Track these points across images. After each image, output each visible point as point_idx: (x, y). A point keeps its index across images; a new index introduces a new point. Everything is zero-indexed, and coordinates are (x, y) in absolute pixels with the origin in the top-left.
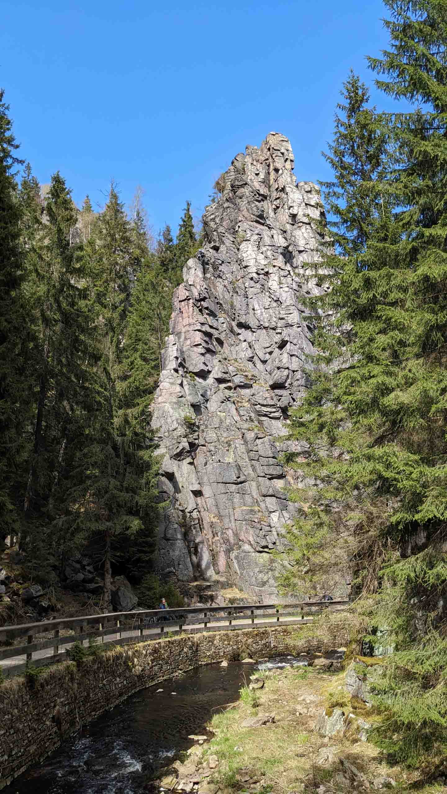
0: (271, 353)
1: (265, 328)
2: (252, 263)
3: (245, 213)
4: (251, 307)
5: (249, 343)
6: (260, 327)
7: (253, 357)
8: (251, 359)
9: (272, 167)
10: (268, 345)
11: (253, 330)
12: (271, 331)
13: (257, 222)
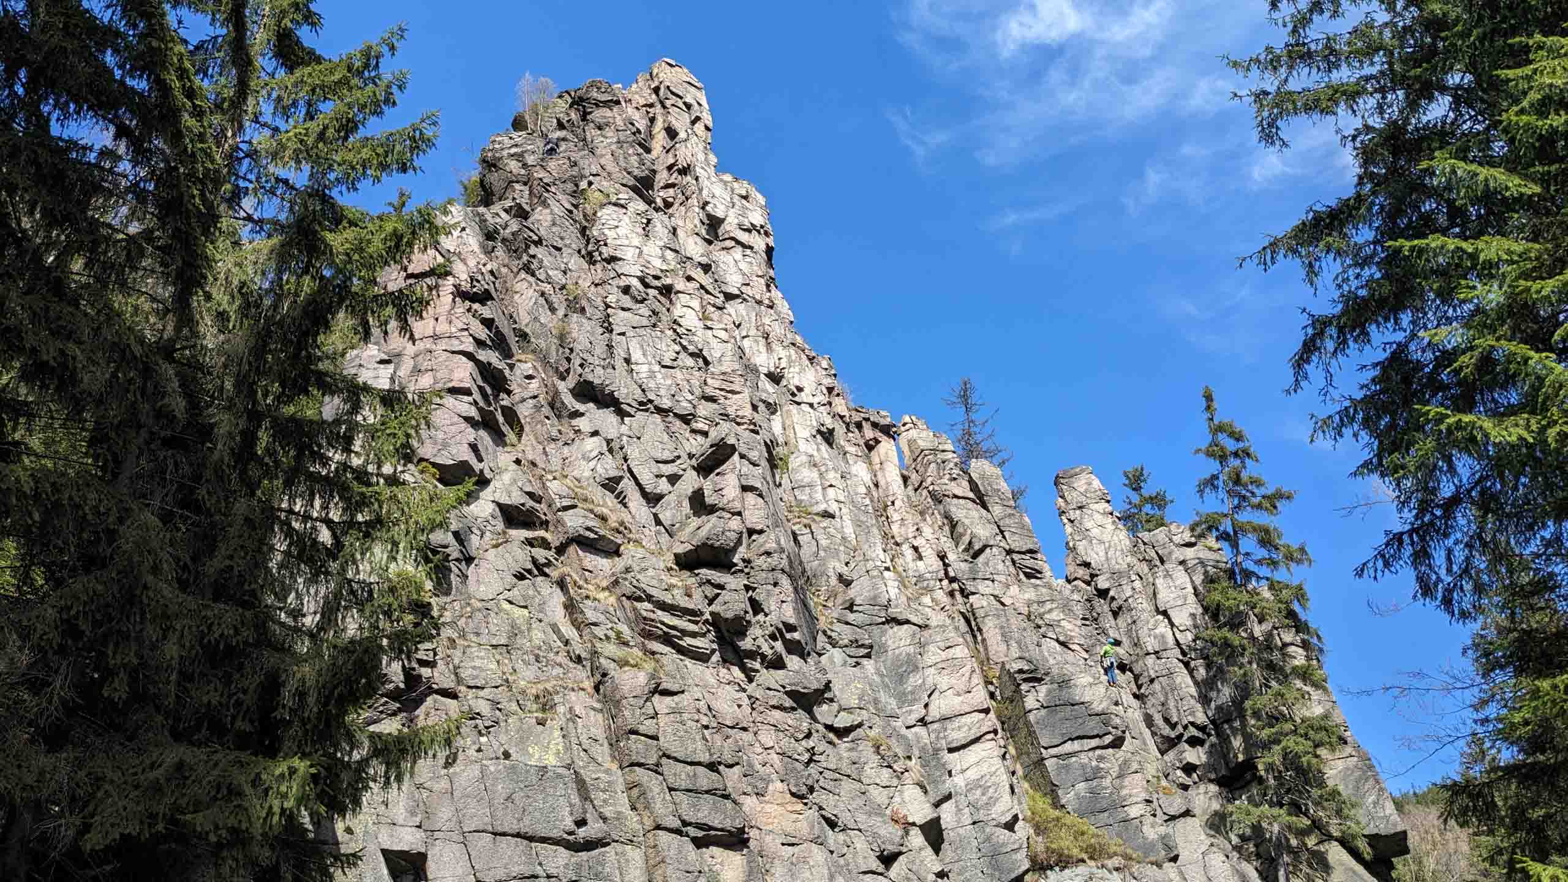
0: (673, 479)
1: (659, 410)
2: (629, 254)
3: (607, 161)
4: (620, 352)
5: (608, 442)
6: (644, 405)
7: (618, 480)
8: (611, 484)
9: (659, 124)
10: (667, 455)
11: (624, 407)
12: (678, 423)
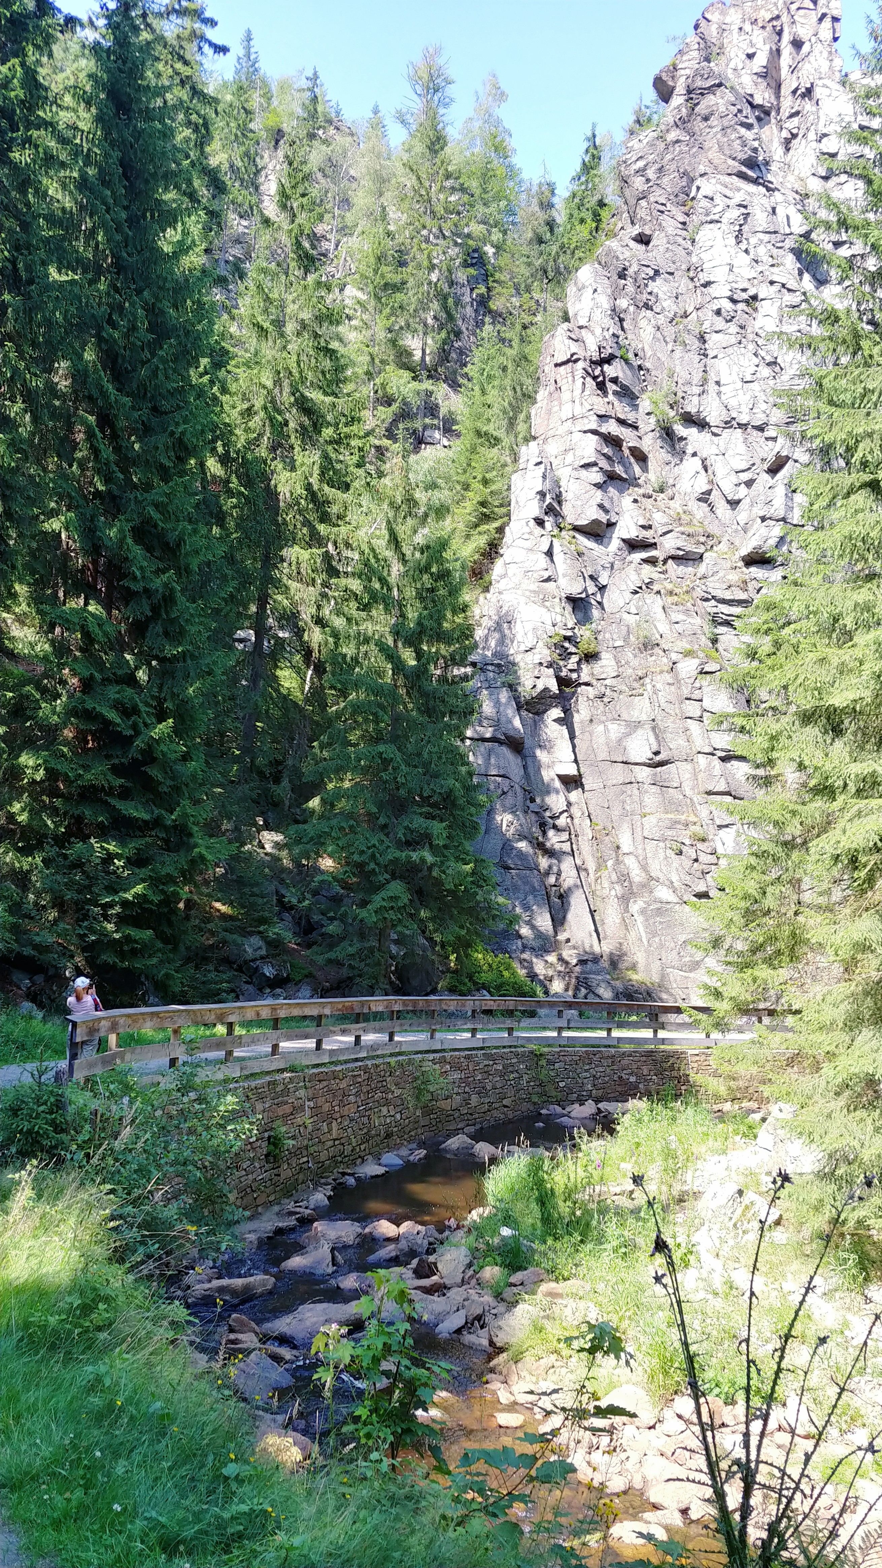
0: (749, 483)
1: (740, 425)
3: (713, 154)
4: (712, 377)
5: (703, 461)
6: (728, 424)
8: (705, 497)
9: (786, 38)
10: (744, 466)
11: (714, 429)
12: (755, 433)
13: (742, 176)
